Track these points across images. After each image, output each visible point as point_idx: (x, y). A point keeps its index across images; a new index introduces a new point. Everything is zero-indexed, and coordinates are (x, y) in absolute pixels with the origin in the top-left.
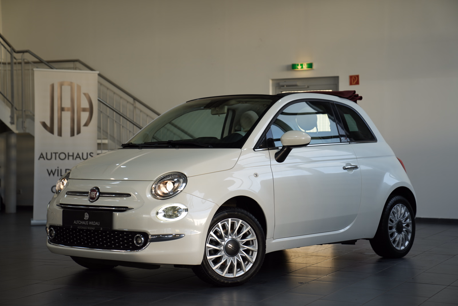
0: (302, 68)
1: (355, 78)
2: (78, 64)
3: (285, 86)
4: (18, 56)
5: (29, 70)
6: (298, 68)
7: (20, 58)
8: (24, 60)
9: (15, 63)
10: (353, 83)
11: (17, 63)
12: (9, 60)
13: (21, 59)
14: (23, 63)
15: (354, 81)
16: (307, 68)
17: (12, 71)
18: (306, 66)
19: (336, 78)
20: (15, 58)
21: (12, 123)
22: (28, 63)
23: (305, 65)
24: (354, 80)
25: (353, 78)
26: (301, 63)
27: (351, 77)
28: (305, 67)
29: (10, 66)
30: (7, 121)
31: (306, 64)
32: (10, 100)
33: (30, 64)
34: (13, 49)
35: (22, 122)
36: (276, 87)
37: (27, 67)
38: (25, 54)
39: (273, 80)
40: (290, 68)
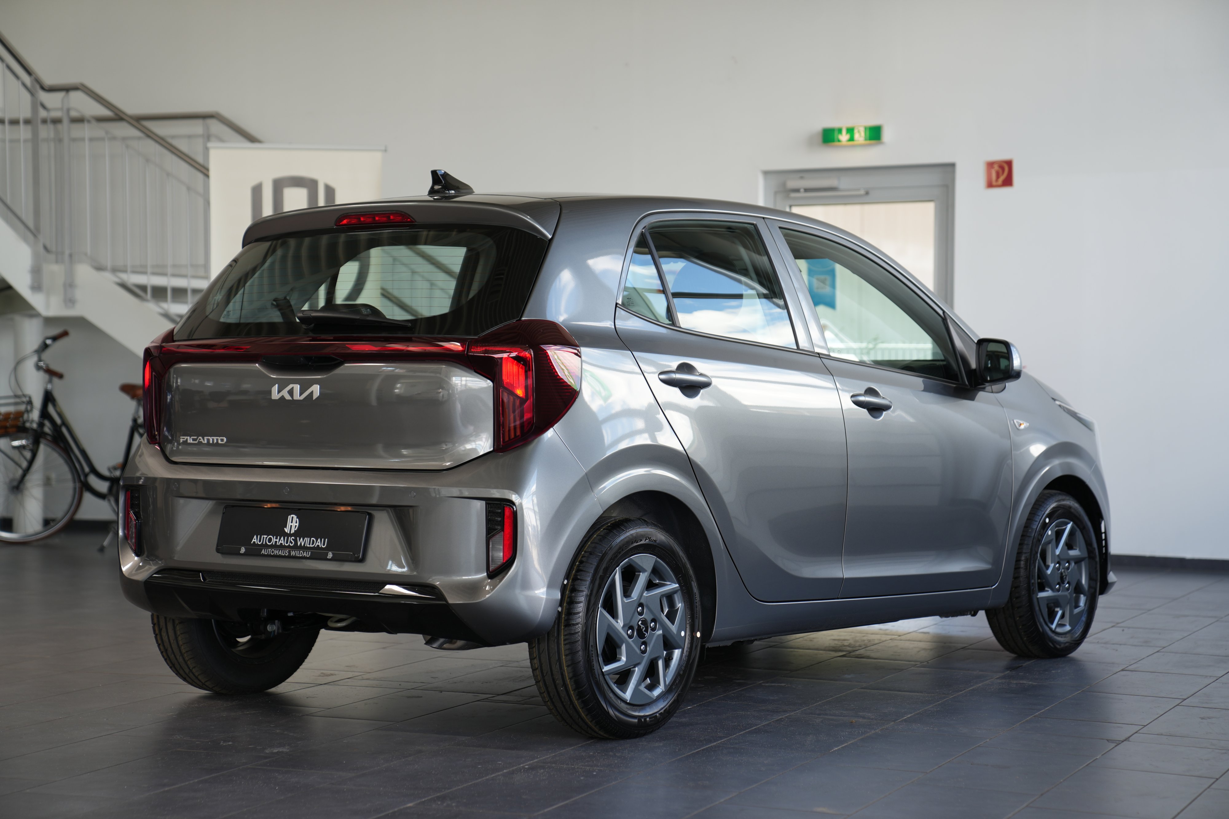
0: (852, 139)
3: (802, 190)
4: (52, 100)
5: (83, 139)
6: (839, 141)
7: (59, 105)
8: (68, 111)
9: (44, 121)
10: (994, 183)
11: (49, 121)
12: (25, 112)
13: (61, 109)
14: (66, 121)
15: (998, 177)
16: (866, 140)
17: (35, 140)
18: (863, 134)
19: (948, 169)
20: (43, 106)
21: (36, 287)
22: (79, 120)
23: (859, 132)
24: (1000, 173)
25: (996, 167)
26: (850, 125)
27: (990, 165)
28: (860, 136)
29: (29, 128)
30: (22, 284)
31: (862, 130)
32: (31, 224)
33: (86, 125)
34: (38, 81)
35: (65, 285)
36: (776, 193)
37: (78, 131)
38: (73, 95)
39: (766, 173)
40: (820, 139)
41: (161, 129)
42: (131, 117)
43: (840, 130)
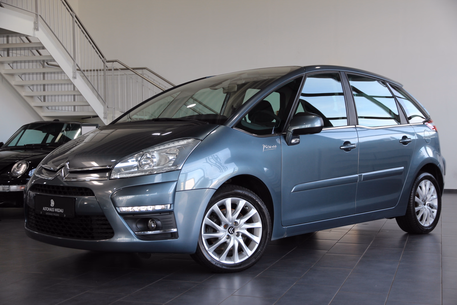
2: (145, 71)
4: (109, 65)
5: (118, 75)
7: (111, 66)
8: (113, 67)
11: (108, 70)
12: (102, 68)
13: (112, 67)
14: (113, 70)
17: (104, 75)
20: (107, 67)
21: (105, 118)
29: (103, 72)
30: (101, 116)
33: (118, 71)
34: (105, 59)
35: (112, 117)
37: (116, 73)
38: (114, 62)
41: (139, 72)
42: (131, 68)
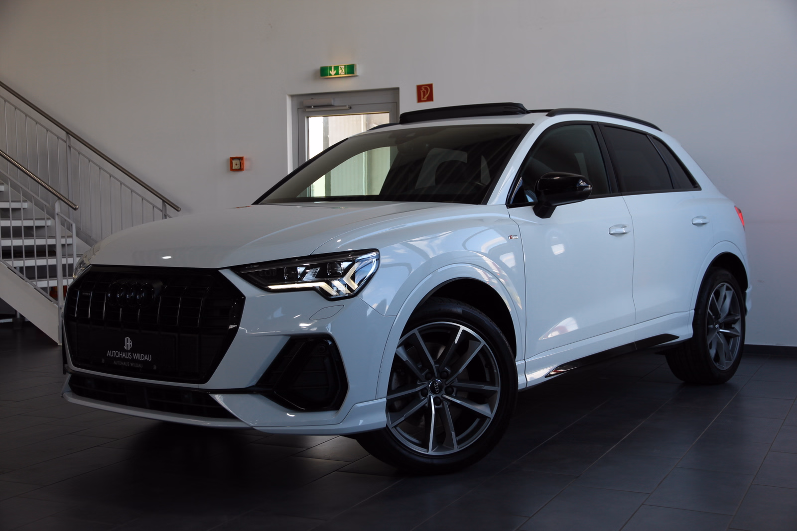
0: (337, 73)
1: (426, 89)
3: (313, 107)
6: (331, 75)
10: (422, 99)
15: (424, 95)
16: (345, 74)
18: (343, 70)
19: (395, 91)
23: (341, 69)
24: (425, 92)
25: (424, 90)
26: (336, 65)
27: (419, 88)
28: (342, 72)
31: (343, 67)
36: (298, 109)
39: (292, 96)
40: (319, 74)
43: (330, 68)
